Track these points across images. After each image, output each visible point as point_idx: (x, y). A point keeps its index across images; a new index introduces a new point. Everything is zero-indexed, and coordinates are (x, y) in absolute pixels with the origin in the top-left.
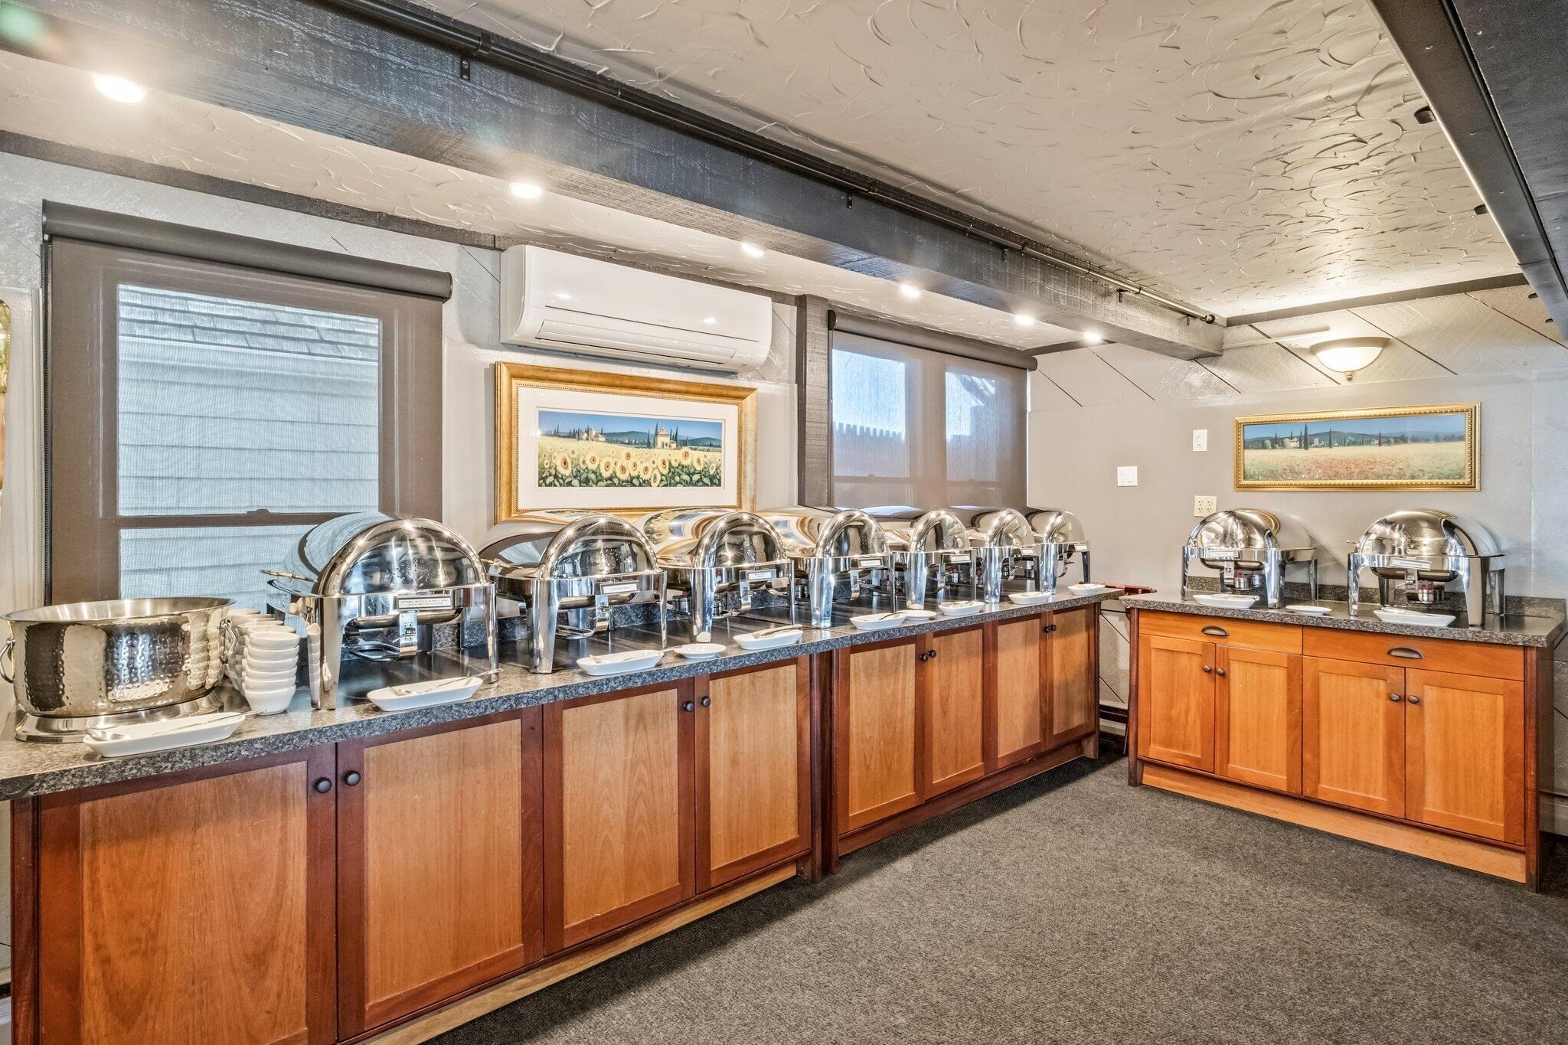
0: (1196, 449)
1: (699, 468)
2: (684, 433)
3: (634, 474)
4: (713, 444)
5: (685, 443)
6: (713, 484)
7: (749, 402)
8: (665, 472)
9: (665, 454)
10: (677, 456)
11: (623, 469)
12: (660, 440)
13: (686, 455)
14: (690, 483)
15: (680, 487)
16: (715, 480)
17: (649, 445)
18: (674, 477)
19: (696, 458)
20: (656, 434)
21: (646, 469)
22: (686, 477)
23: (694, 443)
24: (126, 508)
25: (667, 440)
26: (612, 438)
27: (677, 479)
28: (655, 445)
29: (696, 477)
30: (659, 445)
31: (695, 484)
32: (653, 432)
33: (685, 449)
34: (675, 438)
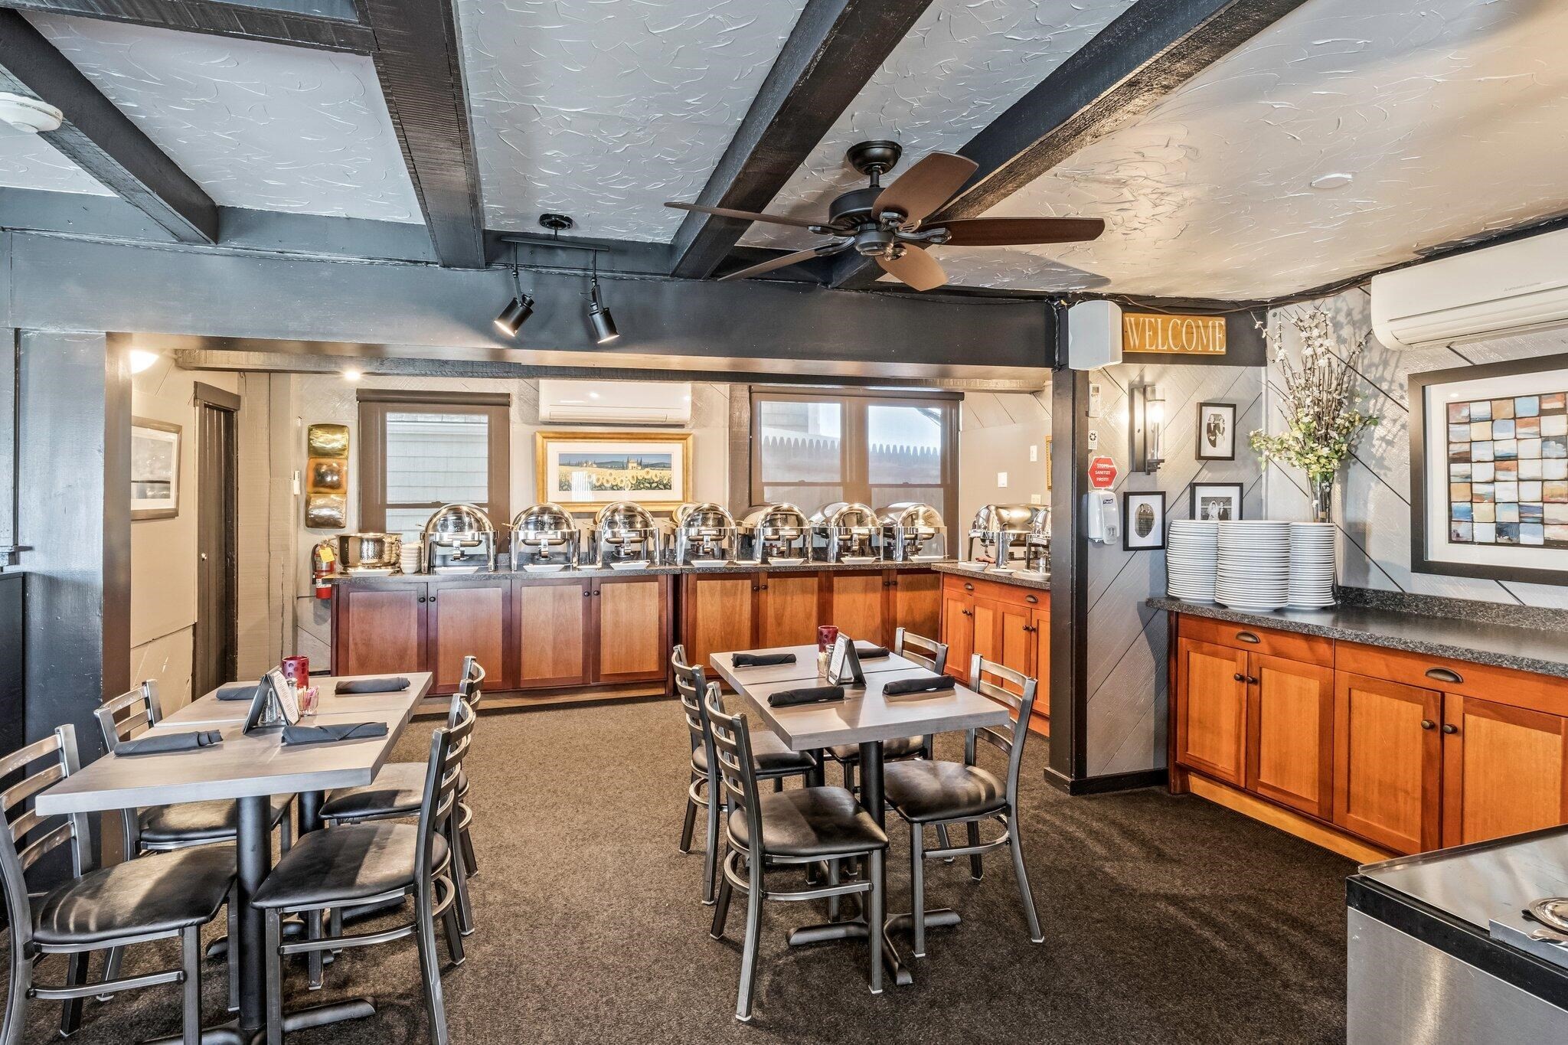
0: (1032, 460)
1: (656, 480)
2: (645, 461)
3: (614, 484)
4: (666, 466)
5: (647, 466)
6: (665, 488)
7: (690, 440)
8: (634, 482)
9: (633, 473)
10: (642, 474)
11: (608, 481)
12: (630, 465)
13: (648, 472)
14: (651, 488)
15: (643, 490)
16: (667, 486)
17: (623, 468)
18: (639, 485)
19: (654, 474)
20: (628, 462)
21: (622, 481)
22: (648, 485)
23: (653, 466)
24: (391, 499)
25: (635, 465)
26: (600, 465)
27: (642, 486)
28: (627, 468)
29: (654, 485)
30: (630, 468)
31: (654, 488)
32: (626, 461)
33: (647, 469)
34: (640, 464)
